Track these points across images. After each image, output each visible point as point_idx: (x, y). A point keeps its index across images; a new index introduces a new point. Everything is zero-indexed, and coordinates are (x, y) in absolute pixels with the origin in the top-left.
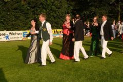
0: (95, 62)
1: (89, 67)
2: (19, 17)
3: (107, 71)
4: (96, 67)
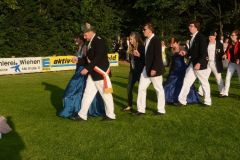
2: (35, 34)
3: (179, 121)
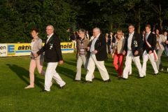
0: (107, 88)
1: (99, 94)
4: (108, 94)
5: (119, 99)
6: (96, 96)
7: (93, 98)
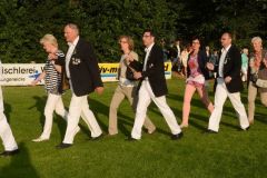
5: (247, 156)
6: (207, 149)
7: (202, 152)
